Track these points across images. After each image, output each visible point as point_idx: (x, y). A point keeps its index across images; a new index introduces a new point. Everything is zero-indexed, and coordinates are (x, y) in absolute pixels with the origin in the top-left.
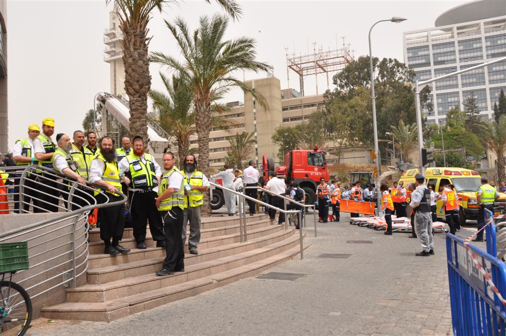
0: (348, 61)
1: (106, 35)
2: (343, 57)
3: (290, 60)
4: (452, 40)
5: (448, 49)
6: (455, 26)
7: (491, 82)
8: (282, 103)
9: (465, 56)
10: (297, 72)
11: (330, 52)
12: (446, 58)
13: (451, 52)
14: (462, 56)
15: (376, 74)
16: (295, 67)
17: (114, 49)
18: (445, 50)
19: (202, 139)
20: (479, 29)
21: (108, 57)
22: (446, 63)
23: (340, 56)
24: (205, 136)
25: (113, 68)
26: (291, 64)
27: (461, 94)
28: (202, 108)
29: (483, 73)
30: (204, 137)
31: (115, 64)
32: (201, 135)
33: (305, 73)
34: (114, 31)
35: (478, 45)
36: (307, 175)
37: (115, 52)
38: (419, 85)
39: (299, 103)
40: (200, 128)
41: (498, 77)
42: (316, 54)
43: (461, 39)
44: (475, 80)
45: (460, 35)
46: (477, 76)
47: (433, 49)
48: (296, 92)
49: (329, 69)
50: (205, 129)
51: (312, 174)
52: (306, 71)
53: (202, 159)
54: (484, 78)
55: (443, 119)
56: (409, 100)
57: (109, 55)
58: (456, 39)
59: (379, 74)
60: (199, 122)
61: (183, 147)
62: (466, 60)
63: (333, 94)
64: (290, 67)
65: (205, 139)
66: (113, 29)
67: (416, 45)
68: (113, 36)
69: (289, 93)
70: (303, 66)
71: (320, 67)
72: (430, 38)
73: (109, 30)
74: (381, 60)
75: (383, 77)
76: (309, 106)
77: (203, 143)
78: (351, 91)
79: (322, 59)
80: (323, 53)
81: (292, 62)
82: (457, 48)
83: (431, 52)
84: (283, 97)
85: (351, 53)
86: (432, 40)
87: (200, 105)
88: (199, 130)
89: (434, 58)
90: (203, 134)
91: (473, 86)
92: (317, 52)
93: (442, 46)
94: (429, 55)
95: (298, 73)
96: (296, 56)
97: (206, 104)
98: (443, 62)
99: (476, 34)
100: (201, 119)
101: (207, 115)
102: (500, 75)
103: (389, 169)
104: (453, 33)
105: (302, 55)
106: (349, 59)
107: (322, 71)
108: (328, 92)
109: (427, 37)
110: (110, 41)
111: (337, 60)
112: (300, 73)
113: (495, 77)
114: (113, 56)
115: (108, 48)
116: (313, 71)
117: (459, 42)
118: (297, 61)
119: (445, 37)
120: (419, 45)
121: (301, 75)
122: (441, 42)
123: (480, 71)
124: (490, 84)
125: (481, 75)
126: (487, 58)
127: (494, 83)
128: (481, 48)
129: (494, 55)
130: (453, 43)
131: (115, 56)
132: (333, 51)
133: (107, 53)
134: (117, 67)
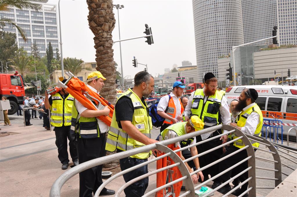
7: (34, 36)
9: (20, 19)
14: (18, 18)
35: (27, 15)
36: (11, 92)
41: (37, 34)
51: (15, 91)
62: (20, 21)
82: (15, 13)
102: (38, 33)
113: (36, 34)
123: (28, 29)
124: (33, 37)
125: (29, 31)
126: (32, 23)
127: (35, 37)
128: (29, 16)
129: (35, 22)
130: (13, 9)
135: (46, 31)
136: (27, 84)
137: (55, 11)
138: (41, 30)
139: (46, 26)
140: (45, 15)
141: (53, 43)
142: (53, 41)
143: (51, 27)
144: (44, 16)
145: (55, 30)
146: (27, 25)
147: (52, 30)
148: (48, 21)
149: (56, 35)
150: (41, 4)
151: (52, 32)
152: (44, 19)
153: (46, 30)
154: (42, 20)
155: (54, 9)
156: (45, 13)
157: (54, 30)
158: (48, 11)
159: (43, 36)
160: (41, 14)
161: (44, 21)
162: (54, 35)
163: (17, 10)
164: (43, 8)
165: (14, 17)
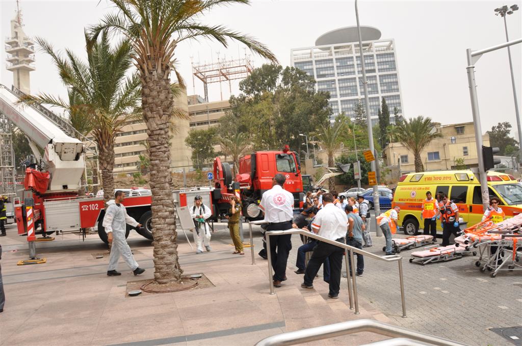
0: (249, 71)
1: (7, 43)
2: (245, 66)
3: (195, 68)
4: (330, 57)
5: (328, 65)
6: (333, 46)
8: (189, 108)
9: (342, 71)
10: (201, 79)
11: (233, 61)
12: (326, 72)
13: (330, 67)
14: (339, 71)
15: (279, 81)
16: (199, 75)
17: (16, 58)
18: (326, 65)
19: (155, 132)
20: (351, 49)
21: (10, 65)
22: (327, 76)
23: (242, 65)
24: (162, 126)
25: (17, 77)
26: (196, 72)
28: (155, 73)
29: (356, 86)
30: (161, 129)
31: (18, 73)
32: (154, 125)
33: (208, 80)
34: (16, 40)
35: (351, 63)
37: (18, 60)
39: (205, 108)
40: (152, 111)
42: (220, 63)
43: (338, 57)
44: (350, 91)
45: (337, 54)
46: (352, 88)
47: (316, 64)
48: (201, 98)
49: (231, 77)
50: (162, 113)
52: (210, 79)
57: (12, 64)
58: (334, 57)
59: (282, 81)
60: (150, 100)
62: (342, 75)
63: (238, 100)
64: (195, 74)
65: (163, 132)
66: (15, 38)
67: (302, 60)
68: (15, 44)
69: (194, 99)
70: (207, 74)
71: (223, 75)
72: (313, 55)
73: (10, 39)
74: (284, 68)
75: (286, 84)
76: (214, 111)
77: (158, 140)
78: (256, 96)
79: (225, 67)
80: (226, 62)
81: (197, 71)
82: (335, 64)
83: (314, 66)
84: (189, 103)
85: (251, 63)
86: (315, 57)
87: (151, 68)
88: (149, 114)
89: (317, 72)
90: (159, 123)
91: (349, 96)
92: (220, 61)
93: (323, 62)
94: (312, 69)
95: (202, 81)
96: (201, 65)
97: (162, 65)
98: (324, 76)
99: (348, 54)
100: (155, 93)
101: (165, 87)
103: (330, 170)
104: (331, 52)
105: (207, 64)
106: (250, 68)
107: (225, 79)
108: (232, 97)
109: (311, 54)
110: (12, 49)
111: (239, 69)
112: (204, 80)
114: (16, 64)
115: (11, 57)
116: (218, 79)
117: (336, 59)
118: (201, 69)
119: (325, 55)
120: (304, 60)
121: (205, 83)
122: (322, 58)
123: (354, 84)
125: (354, 87)
126: (359, 74)
128: (353, 65)
130: (332, 60)
131: (18, 64)
132: (236, 60)
133: (9, 61)
134: (20, 75)
135: (381, 84)
136: (331, 170)
137: (393, 49)
138: (372, 82)
139: (380, 76)
140: (377, 58)
141: (389, 102)
142: (392, 98)
143: (388, 75)
144: (376, 60)
145: (394, 80)
146: (352, 79)
147: (389, 80)
148: (382, 67)
149: (395, 87)
150: (369, 44)
151: (390, 84)
152: (376, 64)
153: (380, 82)
154: (372, 68)
155: (390, 46)
156: (377, 55)
157: (392, 80)
158: (382, 50)
159: (376, 92)
160: (371, 58)
161: (377, 67)
162: (393, 87)
163: (337, 59)
164: (374, 49)
165: (333, 70)
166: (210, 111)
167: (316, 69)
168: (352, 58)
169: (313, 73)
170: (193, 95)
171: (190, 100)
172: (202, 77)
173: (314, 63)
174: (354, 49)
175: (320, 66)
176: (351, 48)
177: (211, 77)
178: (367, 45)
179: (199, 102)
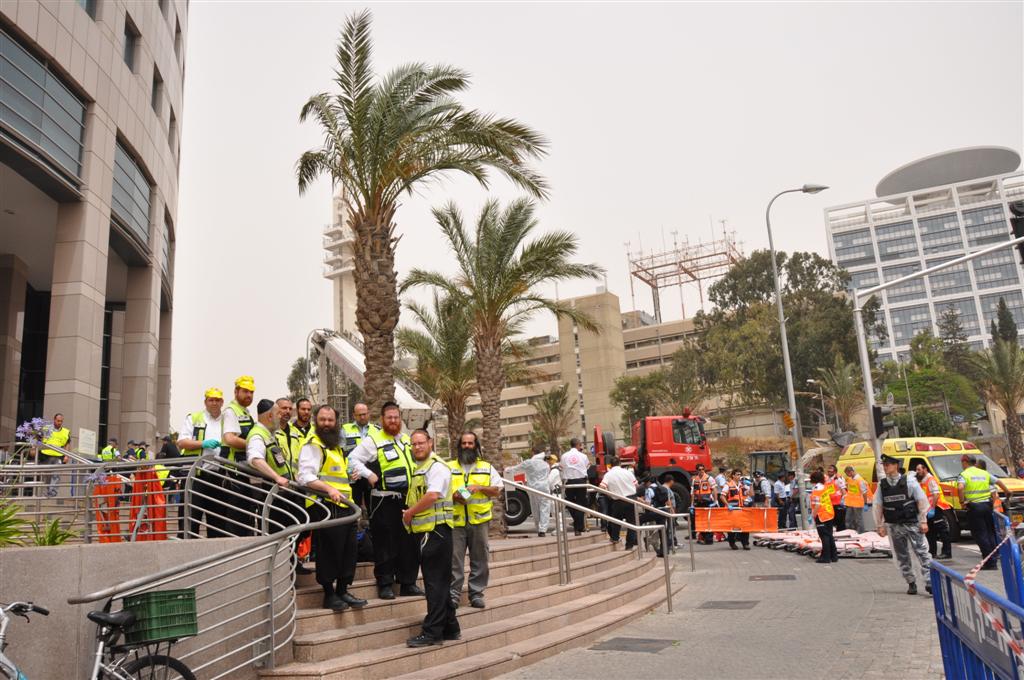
0: (733, 261)
1: (326, 235)
2: (725, 253)
3: (634, 263)
4: (907, 218)
5: (903, 234)
6: (910, 195)
7: (981, 285)
8: (625, 335)
9: (933, 243)
10: (647, 282)
11: (701, 246)
12: (900, 249)
13: (907, 238)
14: (927, 244)
15: (783, 280)
16: (643, 274)
17: (339, 257)
18: (898, 235)
19: (487, 403)
20: (951, 198)
21: (329, 270)
22: (901, 256)
23: (720, 251)
24: (493, 398)
25: (338, 289)
26: (636, 270)
27: (932, 308)
28: (487, 350)
29: (967, 272)
30: (492, 401)
31: (341, 282)
32: (486, 397)
33: (660, 283)
34: (339, 228)
35: (952, 225)
36: (672, 460)
37: (341, 261)
38: (859, 297)
39: (654, 335)
40: (484, 385)
41: (993, 277)
42: (678, 251)
43: (922, 215)
44: (953, 283)
45: (921, 210)
46: (957, 276)
47: (877, 234)
48: (648, 316)
49: (701, 274)
50: (493, 386)
51: (681, 458)
52: (662, 280)
53: (489, 438)
54: (968, 279)
55: (905, 352)
56: (844, 322)
57: (332, 268)
58: (914, 216)
59: (788, 280)
60: (483, 375)
61: (455, 417)
62: (934, 250)
63: (710, 318)
64: (635, 274)
66: (338, 225)
67: (847, 229)
68: (337, 236)
69: (636, 318)
70: (657, 271)
71: (686, 271)
72: (871, 216)
73: (331, 227)
74: (790, 255)
75: (795, 284)
76: (670, 339)
77: (489, 410)
78: (742, 310)
79: (689, 258)
80: (689, 248)
81: (638, 267)
82: (917, 231)
83: (874, 239)
84: (625, 326)
85: (737, 247)
86: (875, 220)
87: (484, 346)
88: (482, 387)
89: (880, 249)
90: (490, 394)
91: (952, 293)
92: (679, 247)
93: (891, 229)
94: (870, 244)
95: (650, 284)
96: (644, 256)
97: (494, 343)
98: (895, 255)
99: (946, 206)
100: (486, 369)
101: (496, 362)
102: (995, 272)
103: (817, 443)
104: (907, 206)
105: (655, 254)
106: (735, 256)
107: (690, 278)
108: (700, 314)
109: (866, 214)
110: (334, 244)
112: (652, 283)
113: (987, 277)
114: (338, 268)
115: (331, 256)
116: (674, 280)
118: (647, 264)
119: (896, 214)
120: (853, 228)
121: (655, 288)
122: (890, 221)
124: (980, 288)
125: (963, 274)
126: (971, 246)
127: (986, 288)
128: (957, 229)
129: (980, 241)
130: (910, 222)
131: (341, 267)
132: (708, 244)
133: (328, 263)
134: (344, 285)
138: (1002, 261)
150: (992, 182)
154: (1001, 231)
158: (1021, 193)
160: (997, 210)
163: (920, 221)
164: (1002, 191)
165: (914, 242)
166: (662, 340)
167: (879, 243)
168: (954, 214)
169: (872, 251)
170: (631, 310)
171: (627, 320)
172: (648, 278)
173: (873, 232)
174: (956, 196)
175: (887, 237)
176: (951, 195)
177: (665, 277)
178: (989, 185)
179: (644, 324)
